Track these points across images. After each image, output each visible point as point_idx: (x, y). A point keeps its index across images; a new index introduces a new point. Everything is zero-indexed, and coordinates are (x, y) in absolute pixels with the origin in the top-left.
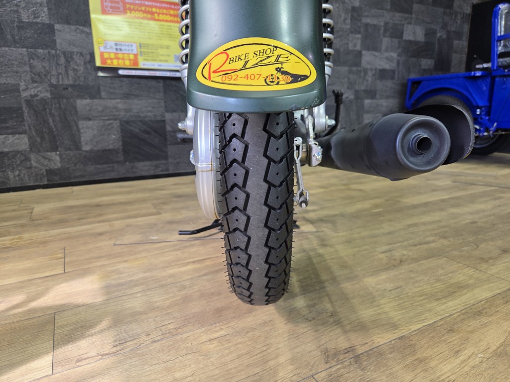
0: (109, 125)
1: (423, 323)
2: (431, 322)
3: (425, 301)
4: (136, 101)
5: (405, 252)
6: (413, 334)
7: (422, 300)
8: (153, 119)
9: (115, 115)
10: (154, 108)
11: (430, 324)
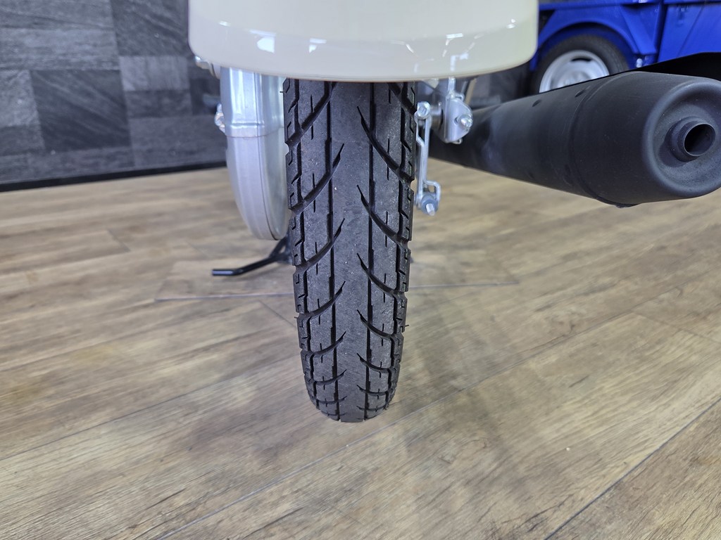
0: (9, 78)
1: (645, 449)
2: (657, 447)
3: (635, 404)
4: (59, 32)
5: (573, 308)
6: (636, 474)
7: (630, 401)
8: (95, 68)
9: (20, 60)
10: (95, 45)
11: (657, 450)
